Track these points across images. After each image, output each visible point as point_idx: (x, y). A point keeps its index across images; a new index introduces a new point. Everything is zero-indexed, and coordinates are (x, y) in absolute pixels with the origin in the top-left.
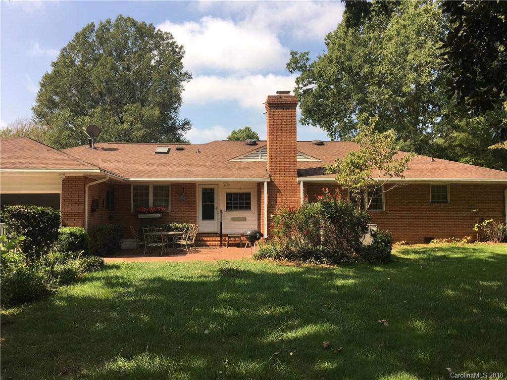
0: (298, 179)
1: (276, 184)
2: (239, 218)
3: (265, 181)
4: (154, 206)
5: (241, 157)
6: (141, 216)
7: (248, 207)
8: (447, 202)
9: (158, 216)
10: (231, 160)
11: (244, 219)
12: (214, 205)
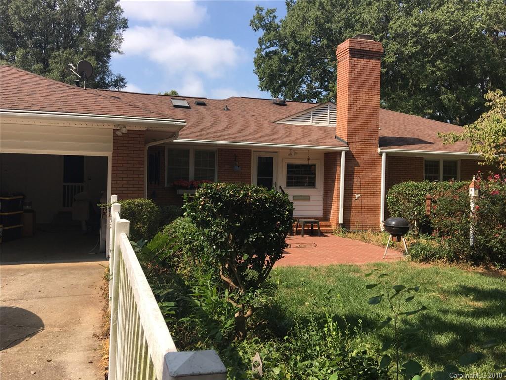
0: (379, 150)
1: (354, 155)
2: (301, 196)
3: (342, 151)
4: (195, 179)
5: (289, 119)
7: (312, 184)
10: (277, 122)
11: (307, 198)
12: (272, 179)
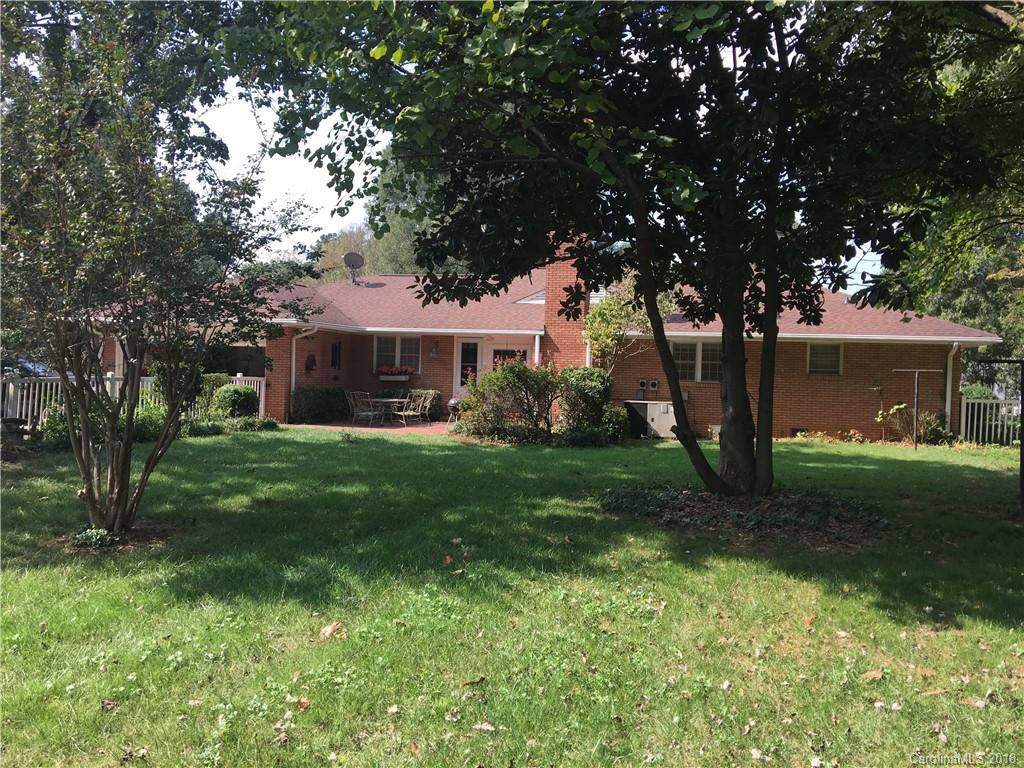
0: (583, 332)
1: (554, 339)
3: (536, 334)
4: (401, 365)
6: (383, 378)
8: (837, 372)
9: (403, 378)
10: (518, 302)
12: (476, 366)
